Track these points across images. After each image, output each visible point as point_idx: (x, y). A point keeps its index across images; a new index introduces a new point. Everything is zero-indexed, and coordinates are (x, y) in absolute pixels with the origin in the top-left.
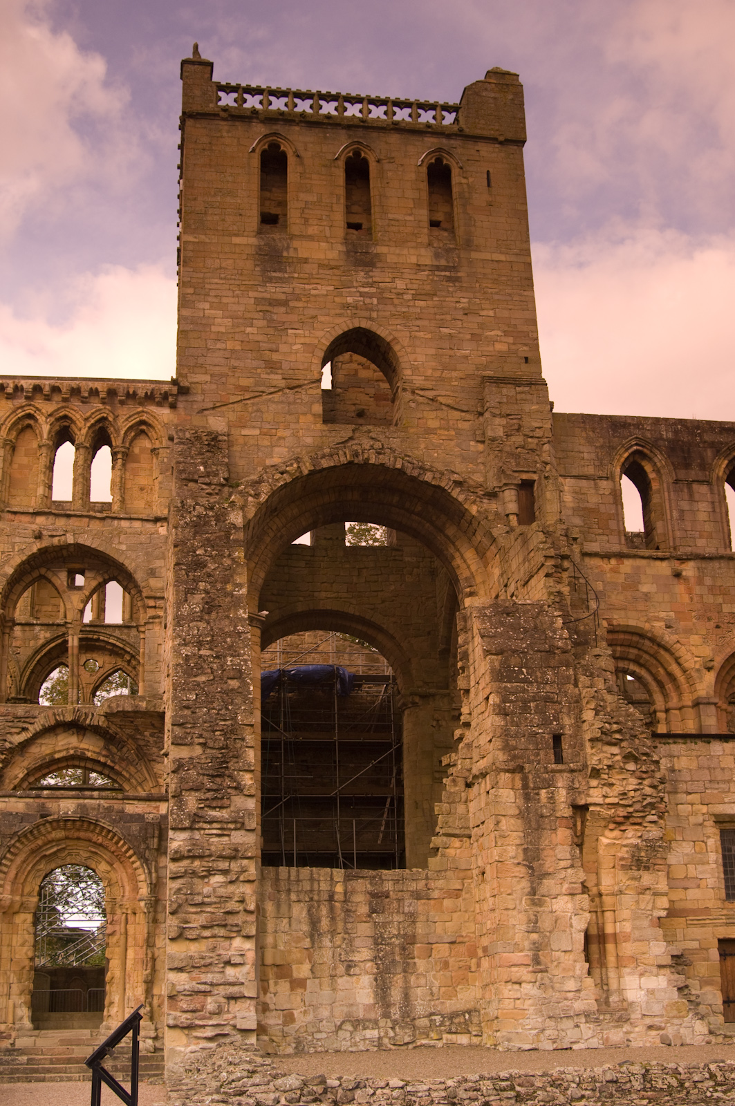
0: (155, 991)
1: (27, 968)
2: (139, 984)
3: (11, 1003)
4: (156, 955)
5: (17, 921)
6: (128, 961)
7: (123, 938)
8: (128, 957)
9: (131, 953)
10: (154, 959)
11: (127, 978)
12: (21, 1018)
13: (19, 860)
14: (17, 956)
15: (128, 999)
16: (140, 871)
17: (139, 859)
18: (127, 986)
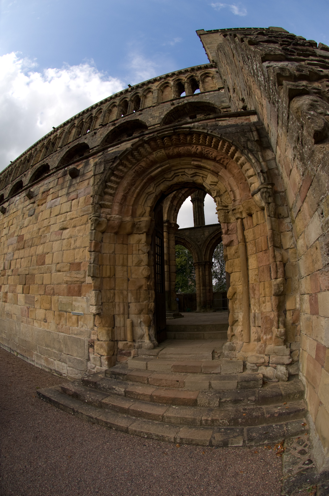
0: (289, 305)
1: (144, 288)
2: (267, 298)
3: (128, 322)
4: (285, 259)
5: (132, 242)
6: (250, 272)
7: (241, 246)
8: (250, 268)
9: (253, 263)
10: (284, 264)
11: (251, 291)
12: (142, 337)
13: (125, 183)
14: (134, 276)
15: (255, 317)
16: (247, 166)
17: (242, 153)
18: (252, 301)
